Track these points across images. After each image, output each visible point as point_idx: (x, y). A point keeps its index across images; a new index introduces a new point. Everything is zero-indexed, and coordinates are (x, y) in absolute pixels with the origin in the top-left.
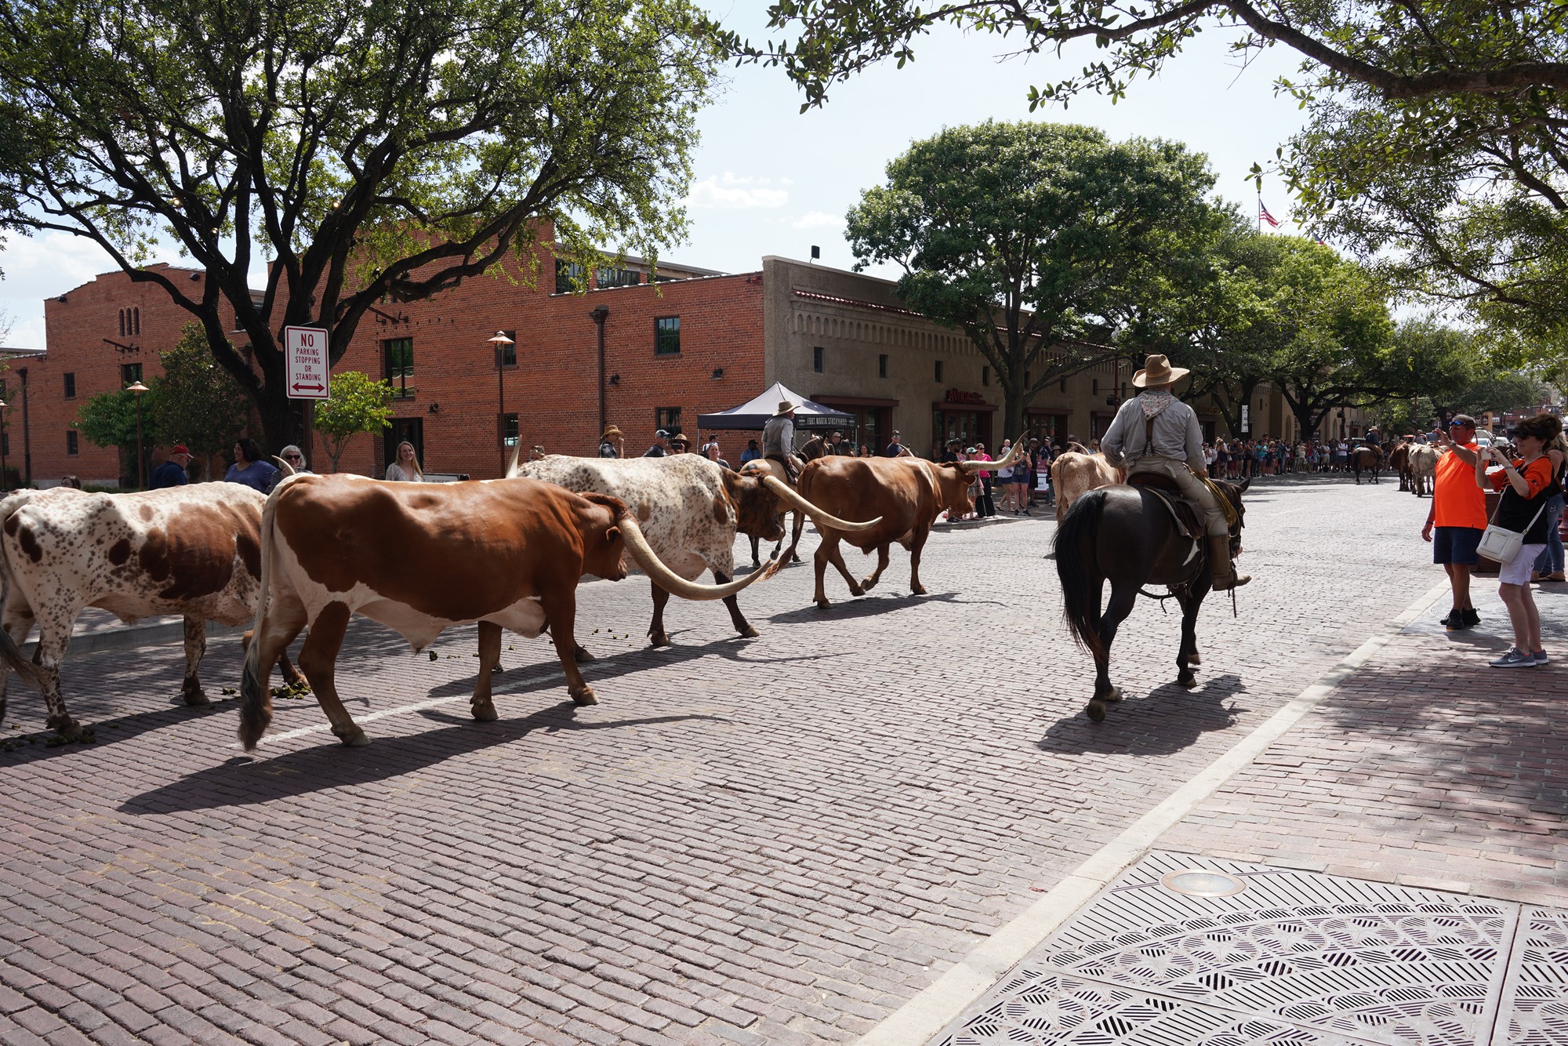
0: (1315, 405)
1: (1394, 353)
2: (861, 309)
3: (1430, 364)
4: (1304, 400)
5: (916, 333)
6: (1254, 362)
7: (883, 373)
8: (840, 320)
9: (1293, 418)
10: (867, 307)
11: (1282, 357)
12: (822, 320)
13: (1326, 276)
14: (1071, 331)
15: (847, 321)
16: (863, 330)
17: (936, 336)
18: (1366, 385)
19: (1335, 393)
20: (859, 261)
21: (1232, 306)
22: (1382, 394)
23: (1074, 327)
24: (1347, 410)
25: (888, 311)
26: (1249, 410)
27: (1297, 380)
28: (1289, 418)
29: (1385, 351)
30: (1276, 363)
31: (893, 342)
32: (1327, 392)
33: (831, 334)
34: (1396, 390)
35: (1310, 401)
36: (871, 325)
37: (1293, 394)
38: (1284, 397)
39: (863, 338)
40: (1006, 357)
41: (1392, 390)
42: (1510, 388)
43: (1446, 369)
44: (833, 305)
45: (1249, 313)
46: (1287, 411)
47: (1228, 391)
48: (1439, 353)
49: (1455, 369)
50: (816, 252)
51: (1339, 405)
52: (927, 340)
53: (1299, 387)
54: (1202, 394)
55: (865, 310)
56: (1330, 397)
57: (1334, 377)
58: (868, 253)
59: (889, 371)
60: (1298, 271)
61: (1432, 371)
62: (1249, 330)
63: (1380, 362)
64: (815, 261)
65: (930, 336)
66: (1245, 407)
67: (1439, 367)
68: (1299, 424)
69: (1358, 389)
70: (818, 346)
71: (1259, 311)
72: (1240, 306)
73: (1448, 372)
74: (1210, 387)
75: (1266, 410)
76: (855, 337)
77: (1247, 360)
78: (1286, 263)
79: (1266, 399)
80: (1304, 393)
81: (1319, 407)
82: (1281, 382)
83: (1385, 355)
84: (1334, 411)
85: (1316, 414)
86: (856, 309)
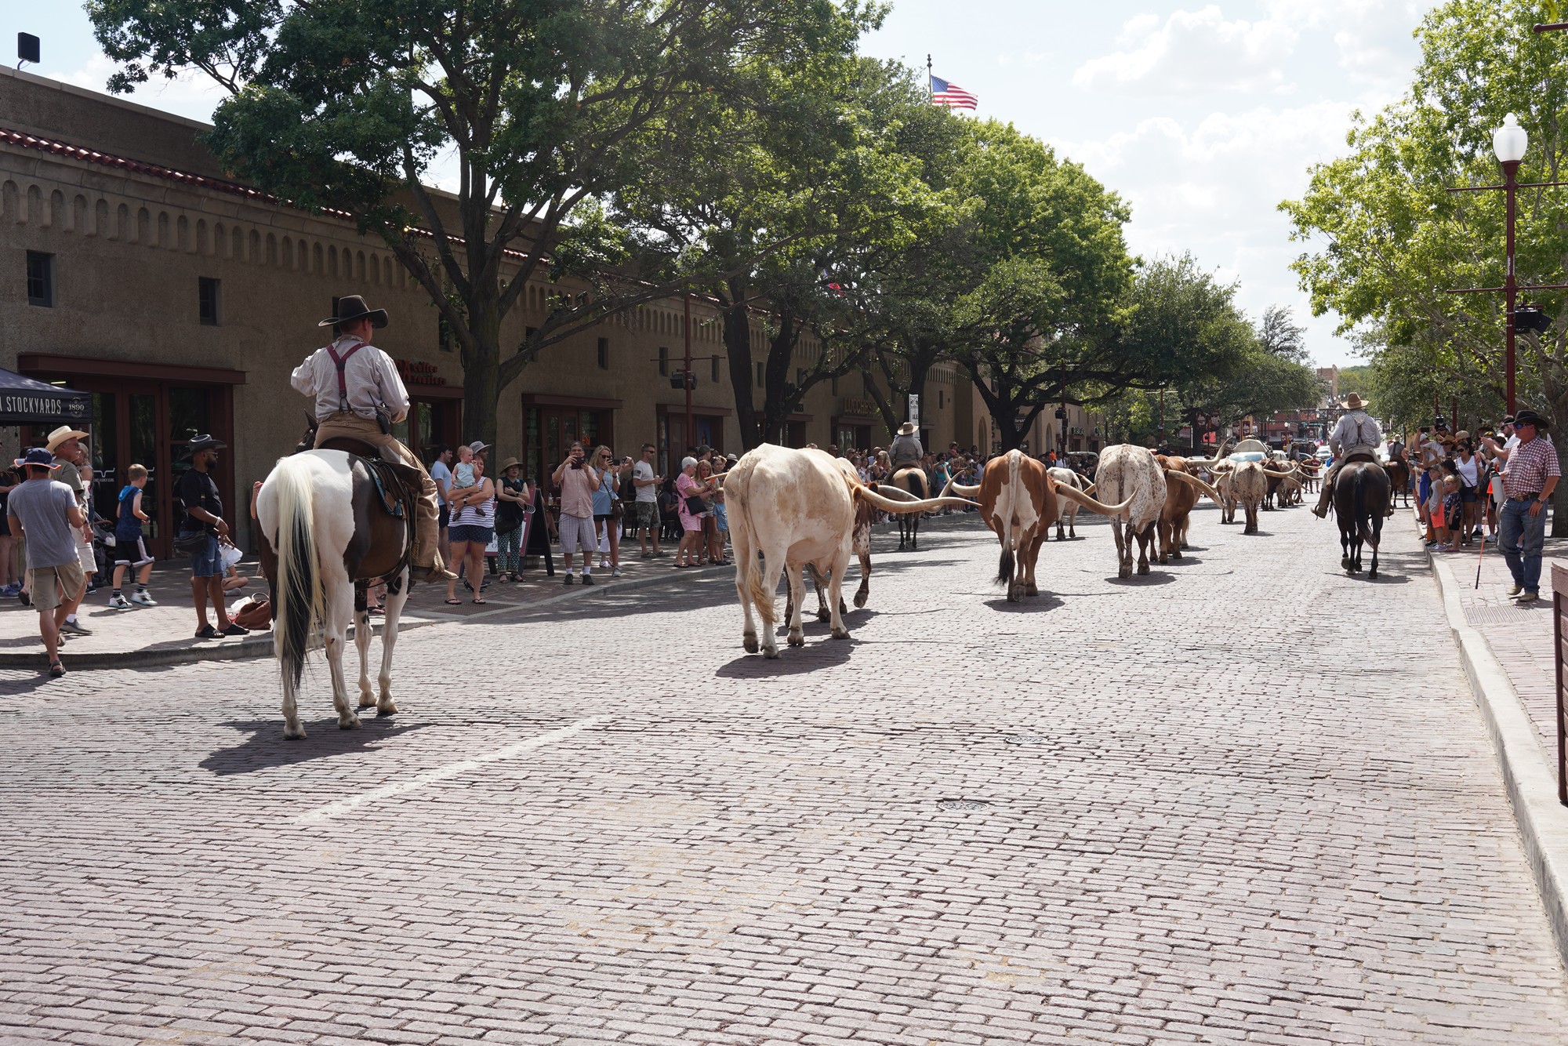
0: (1021, 400)
1: (1136, 315)
2: (146, 179)
3: (1187, 333)
4: (1005, 392)
5: (287, 240)
6: (925, 315)
7: (208, 313)
8: (93, 197)
9: (989, 419)
10: (160, 174)
11: (970, 307)
12: (47, 193)
13: (1034, 183)
14: (598, 248)
15: (114, 202)
16: (154, 224)
17: (332, 249)
18: (1094, 369)
19: (1050, 380)
20: (121, 67)
21: (881, 202)
22: (1119, 381)
23: (606, 242)
24: (1068, 406)
25: (215, 187)
26: (921, 402)
27: (992, 358)
28: (983, 421)
29: (1125, 312)
30: (961, 317)
31: (229, 253)
32: (1039, 379)
33: (69, 223)
34: (1138, 376)
35: (1014, 393)
36: (174, 214)
37: (987, 382)
38: (975, 389)
39: (154, 240)
40: (465, 288)
41: (1133, 375)
42: (1282, 380)
43: (1211, 340)
44: (71, 162)
45: (912, 212)
46: (981, 410)
47: (888, 373)
48: (1200, 317)
49: (1224, 341)
50: (29, 47)
51: (1056, 400)
52: (311, 254)
53: (997, 370)
54: (842, 371)
55: (157, 181)
56: (1043, 386)
57: (1048, 356)
58: (136, 50)
59: (223, 311)
60: (993, 173)
61: (1191, 344)
62: (913, 249)
63: (1117, 329)
64: (29, 68)
65: (317, 246)
66: (914, 398)
67: (1201, 338)
68: (998, 432)
69: (1082, 374)
70: (37, 247)
71: (929, 209)
72: (895, 198)
73: (1216, 345)
74: (853, 359)
75: (949, 408)
76: (134, 235)
77: (911, 310)
78: (974, 160)
79: (948, 391)
80: (1006, 381)
81: (1028, 403)
82: (970, 364)
83: (1124, 318)
84: (1049, 410)
85: (1022, 417)
86: (134, 176)
